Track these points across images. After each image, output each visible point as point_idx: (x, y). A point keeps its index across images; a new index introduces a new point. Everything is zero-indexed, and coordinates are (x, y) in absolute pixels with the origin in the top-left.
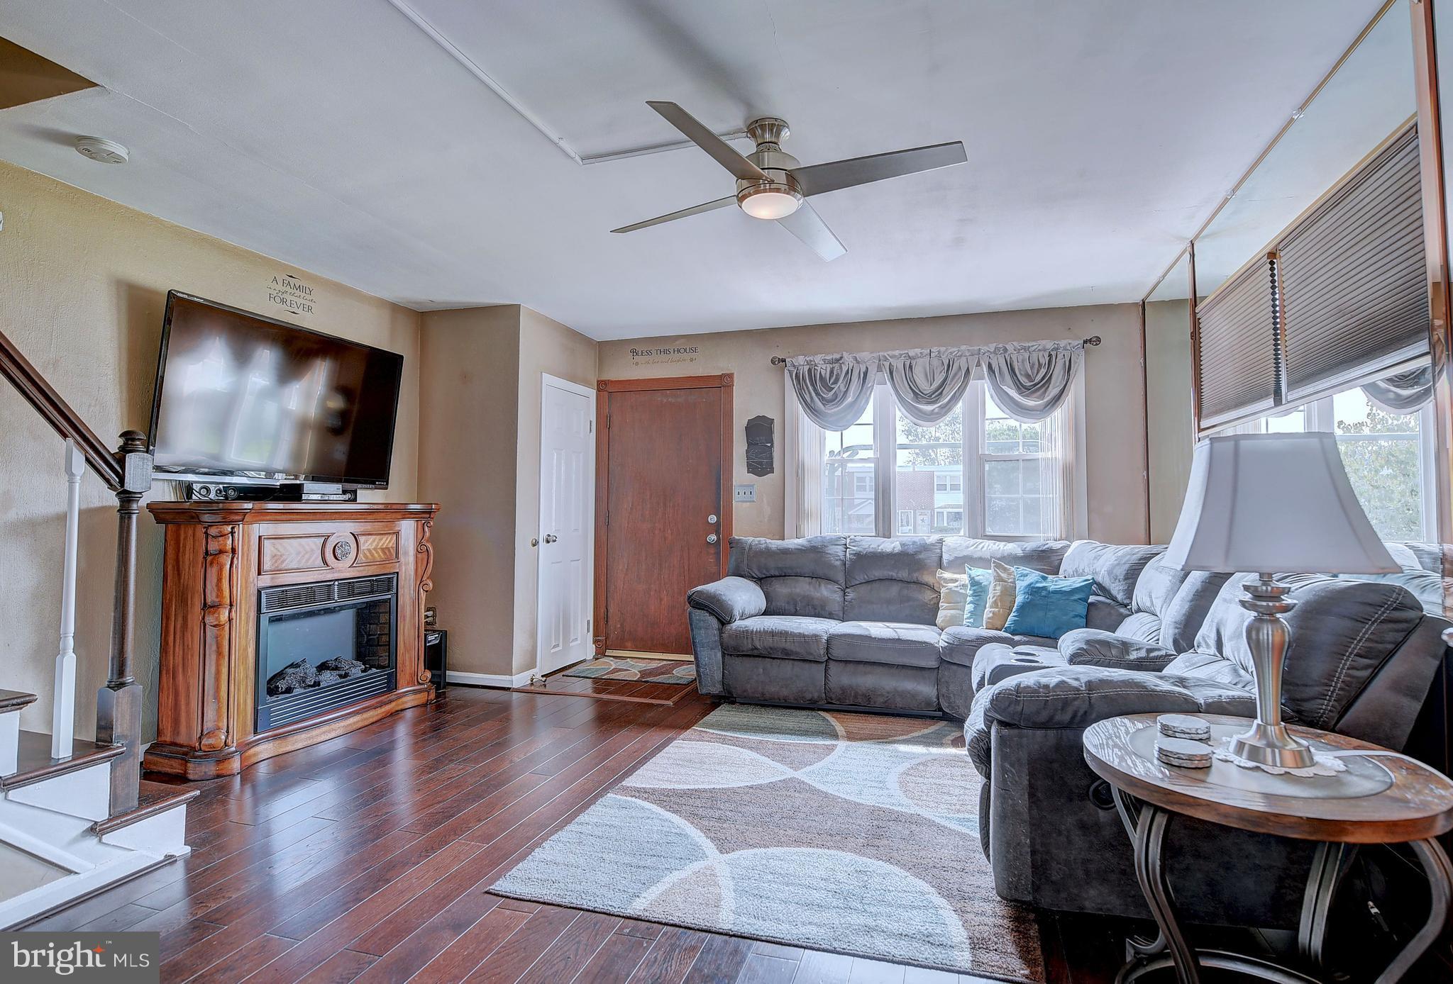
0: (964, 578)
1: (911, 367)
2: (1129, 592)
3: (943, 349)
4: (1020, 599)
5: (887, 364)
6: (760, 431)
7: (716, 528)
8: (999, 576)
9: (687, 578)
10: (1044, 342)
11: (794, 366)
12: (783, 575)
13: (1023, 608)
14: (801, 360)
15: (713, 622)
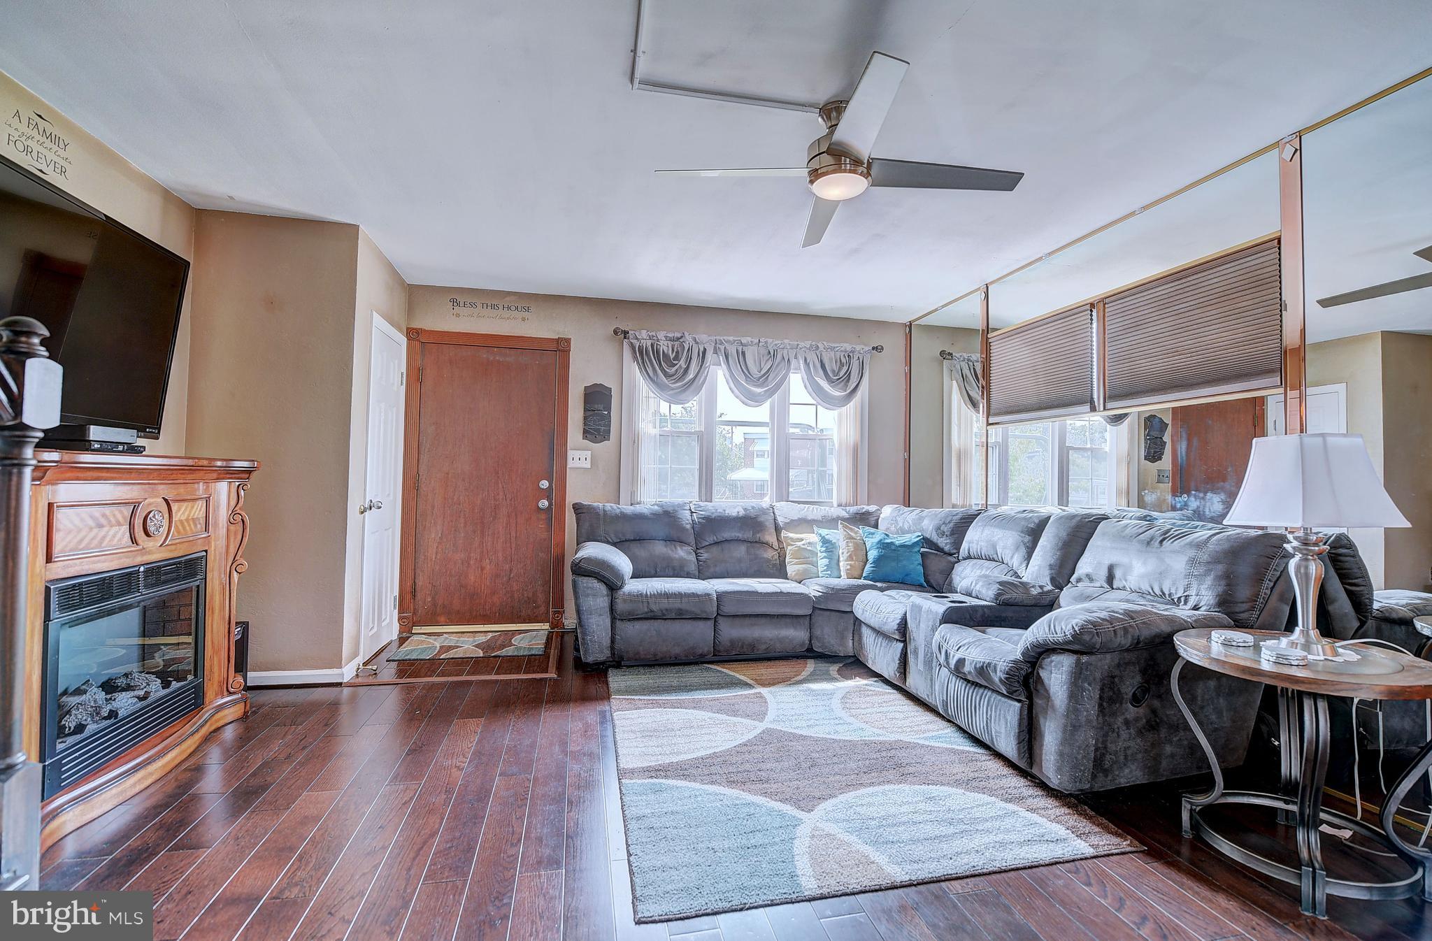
0: (813, 538)
1: (743, 353)
2: (958, 544)
3: (770, 340)
4: (872, 554)
5: (722, 348)
6: (597, 399)
7: (548, 494)
8: (849, 534)
9: (514, 546)
10: (845, 345)
11: (637, 339)
12: (639, 540)
13: (878, 561)
14: (644, 334)
15: (602, 589)
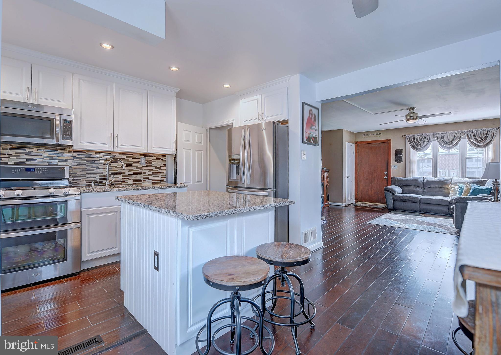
0: (457, 187)
1: (443, 136)
3: (453, 131)
4: (472, 191)
5: (436, 136)
6: (399, 153)
7: (387, 175)
8: (467, 186)
10: (485, 129)
11: (409, 137)
12: (406, 185)
14: (411, 135)
15: (391, 194)
